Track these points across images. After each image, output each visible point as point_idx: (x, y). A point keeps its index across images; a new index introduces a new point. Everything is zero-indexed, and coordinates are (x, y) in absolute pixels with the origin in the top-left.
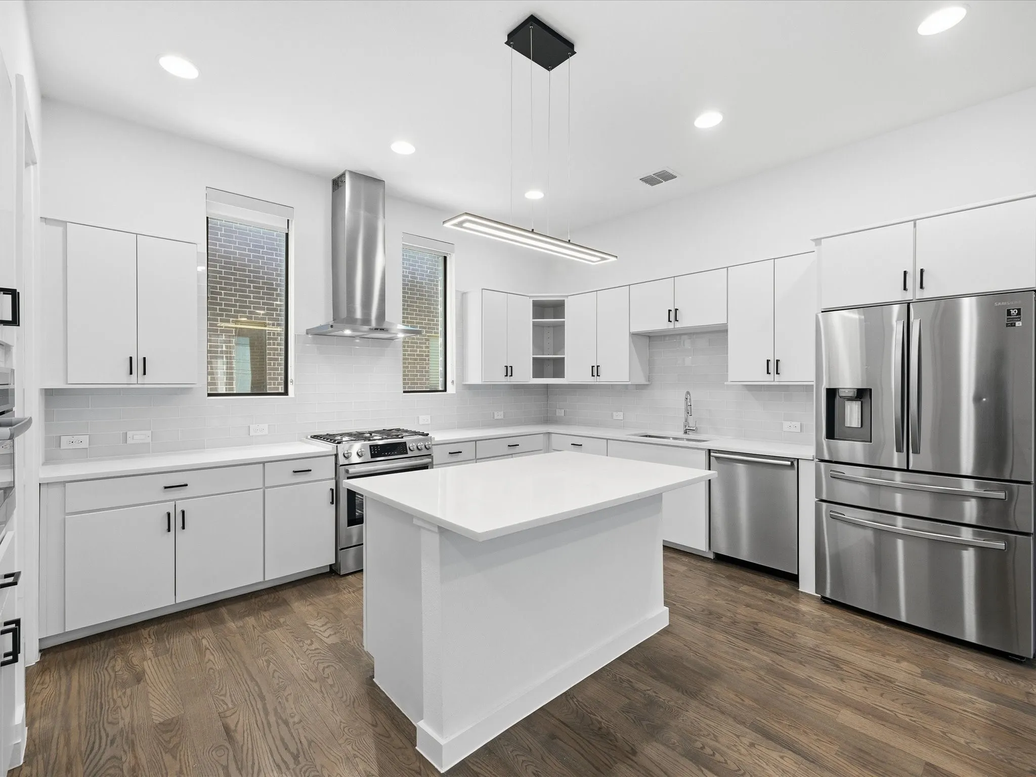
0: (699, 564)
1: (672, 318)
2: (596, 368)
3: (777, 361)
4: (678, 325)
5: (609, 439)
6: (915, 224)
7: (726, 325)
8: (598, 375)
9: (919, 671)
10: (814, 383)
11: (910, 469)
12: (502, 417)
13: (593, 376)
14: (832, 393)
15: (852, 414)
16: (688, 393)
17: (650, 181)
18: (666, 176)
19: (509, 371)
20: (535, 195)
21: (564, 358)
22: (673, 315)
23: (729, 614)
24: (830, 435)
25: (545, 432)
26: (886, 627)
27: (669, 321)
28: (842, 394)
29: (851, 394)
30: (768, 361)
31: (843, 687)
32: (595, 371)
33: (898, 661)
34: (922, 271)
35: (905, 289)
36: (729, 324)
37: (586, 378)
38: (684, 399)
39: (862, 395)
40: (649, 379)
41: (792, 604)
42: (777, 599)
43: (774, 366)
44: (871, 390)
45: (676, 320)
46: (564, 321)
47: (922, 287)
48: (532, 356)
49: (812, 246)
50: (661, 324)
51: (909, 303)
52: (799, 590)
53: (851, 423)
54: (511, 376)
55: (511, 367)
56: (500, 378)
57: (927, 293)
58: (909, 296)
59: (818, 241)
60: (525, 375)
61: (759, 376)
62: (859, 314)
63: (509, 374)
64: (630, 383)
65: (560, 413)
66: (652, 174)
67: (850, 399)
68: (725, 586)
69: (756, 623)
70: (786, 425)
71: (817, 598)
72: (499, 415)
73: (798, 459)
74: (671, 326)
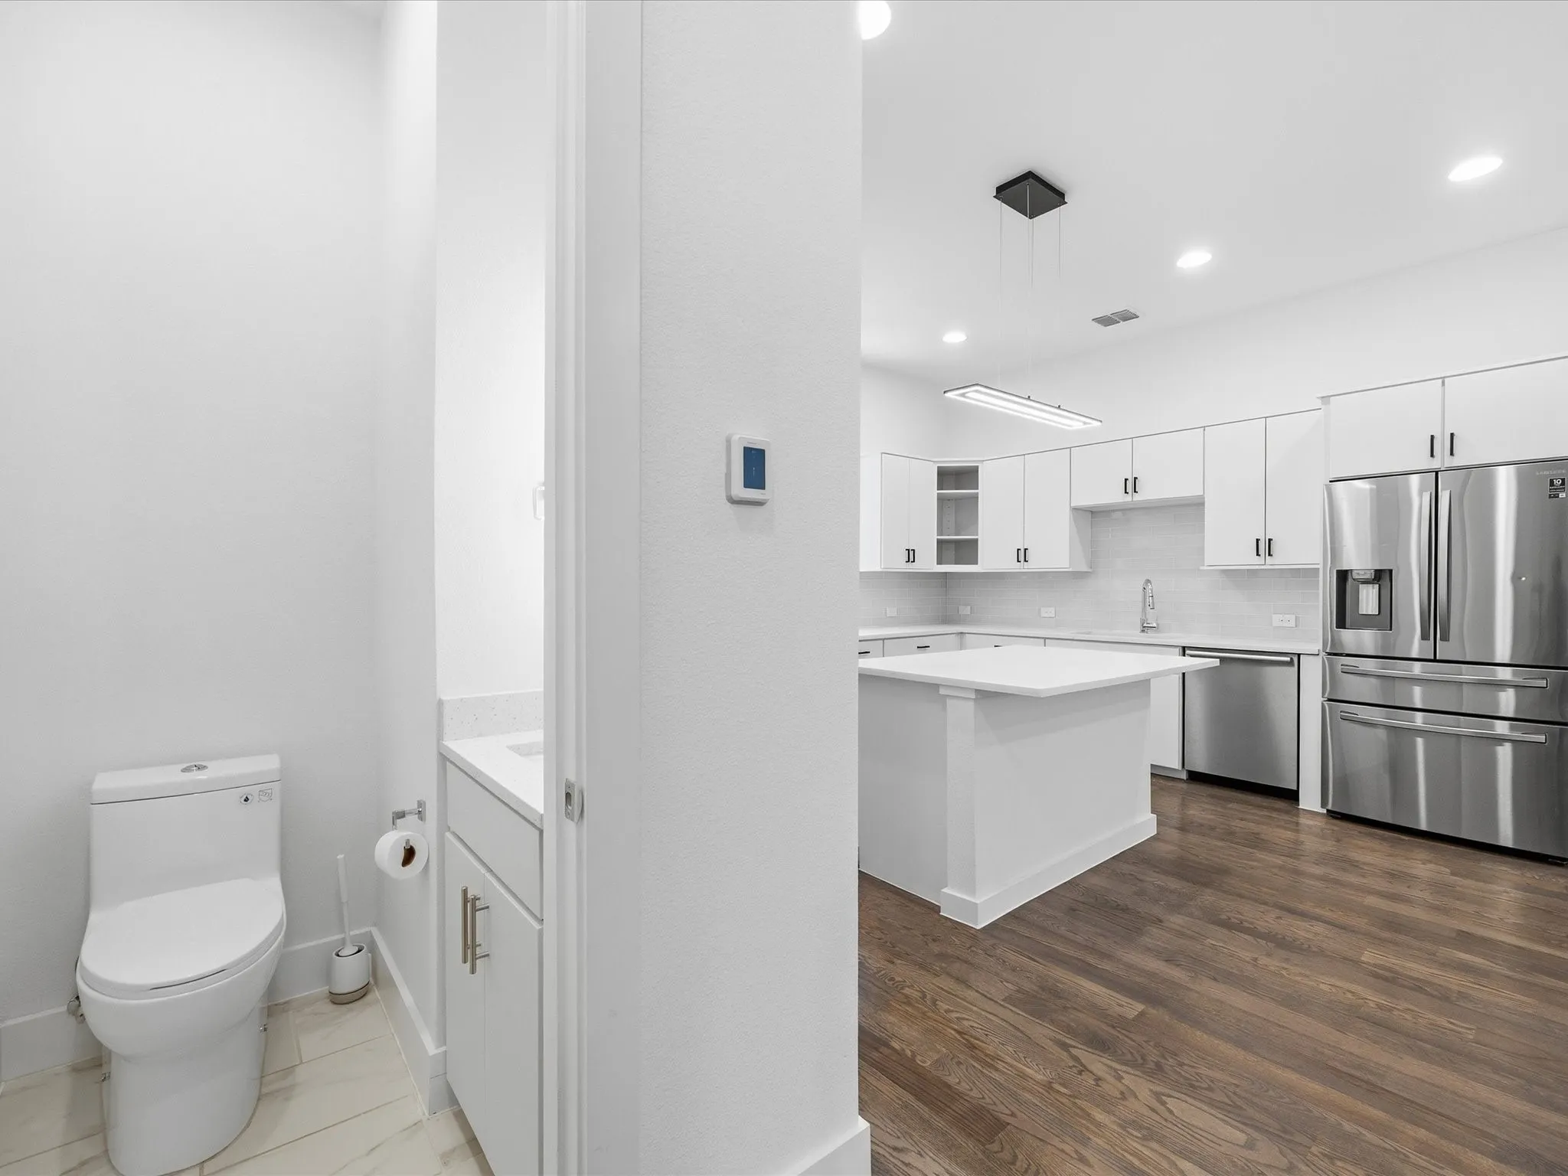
0: (1170, 784)
1: (1130, 489)
2: (1022, 551)
3: (1270, 540)
4: (1137, 497)
5: (1048, 638)
6: (1443, 383)
7: (1202, 497)
8: (1025, 561)
9: (1448, 870)
10: (1320, 567)
11: (1438, 658)
12: (895, 614)
13: (1018, 561)
14: (1343, 576)
15: (1368, 600)
16: (1148, 581)
17: (1106, 321)
18: (1127, 316)
19: (911, 555)
20: (955, 337)
21: (977, 540)
22: (1131, 485)
23: (1222, 826)
24: (1341, 623)
25: (955, 632)
26: (1407, 838)
27: (1126, 492)
28: (1355, 576)
29: (1368, 576)
30: (1258, 540)
31: (1365, 881)
32: (1022, 555)
33: (1423, 864)
34: (1452, 435)
35: (1432, 455)
36: (1205, 496)
37: (1009, 565)
38: (1142, 588)
39: (1381, 577)
40: (1092, 564)
41: (1295, 819)
42: (1274, 815)
43: (1265, 547)
44: (1391, 571)
45: (1135, 491)
46: (978, 493)
47: (1452, 454)
48: (936, 537)
49: (1318, 404)
50: (1114, 496)
51: (1437, 473)
52: (1300, 807)
53: (1367, 611)
54: (914, 561)
55: (914, 550)
56: (900, 565)
57: (1457, 461)
58: (1435, 464)
59: (1325, 399)
60: (928, 562)
61: (1246, 558)
62: (1370, 483)
63: (911, 559)
64: (1071, 570)
65: (965, 610)
66: (1109, 314)
67: (1366, 582)
68: (1207, 803)
69: (1258, 834)
70: (1276, 620)
71: (1323, 814)
72: (892, 612)
73: (1299, 655)
74: (1128, 498)
